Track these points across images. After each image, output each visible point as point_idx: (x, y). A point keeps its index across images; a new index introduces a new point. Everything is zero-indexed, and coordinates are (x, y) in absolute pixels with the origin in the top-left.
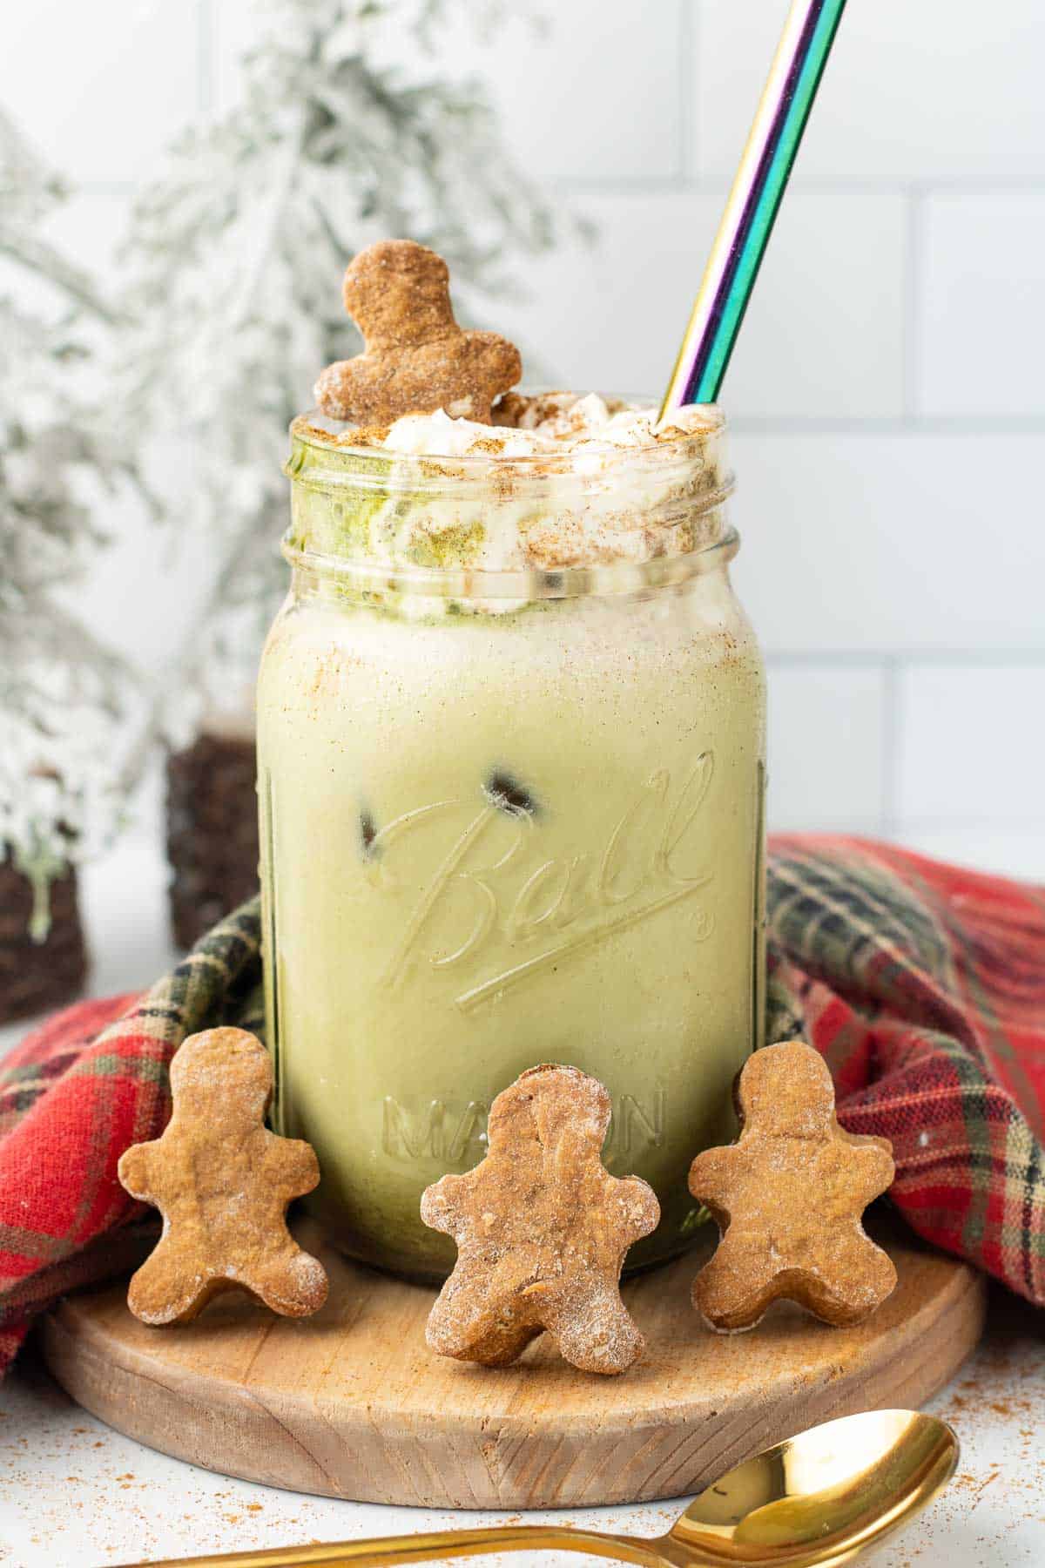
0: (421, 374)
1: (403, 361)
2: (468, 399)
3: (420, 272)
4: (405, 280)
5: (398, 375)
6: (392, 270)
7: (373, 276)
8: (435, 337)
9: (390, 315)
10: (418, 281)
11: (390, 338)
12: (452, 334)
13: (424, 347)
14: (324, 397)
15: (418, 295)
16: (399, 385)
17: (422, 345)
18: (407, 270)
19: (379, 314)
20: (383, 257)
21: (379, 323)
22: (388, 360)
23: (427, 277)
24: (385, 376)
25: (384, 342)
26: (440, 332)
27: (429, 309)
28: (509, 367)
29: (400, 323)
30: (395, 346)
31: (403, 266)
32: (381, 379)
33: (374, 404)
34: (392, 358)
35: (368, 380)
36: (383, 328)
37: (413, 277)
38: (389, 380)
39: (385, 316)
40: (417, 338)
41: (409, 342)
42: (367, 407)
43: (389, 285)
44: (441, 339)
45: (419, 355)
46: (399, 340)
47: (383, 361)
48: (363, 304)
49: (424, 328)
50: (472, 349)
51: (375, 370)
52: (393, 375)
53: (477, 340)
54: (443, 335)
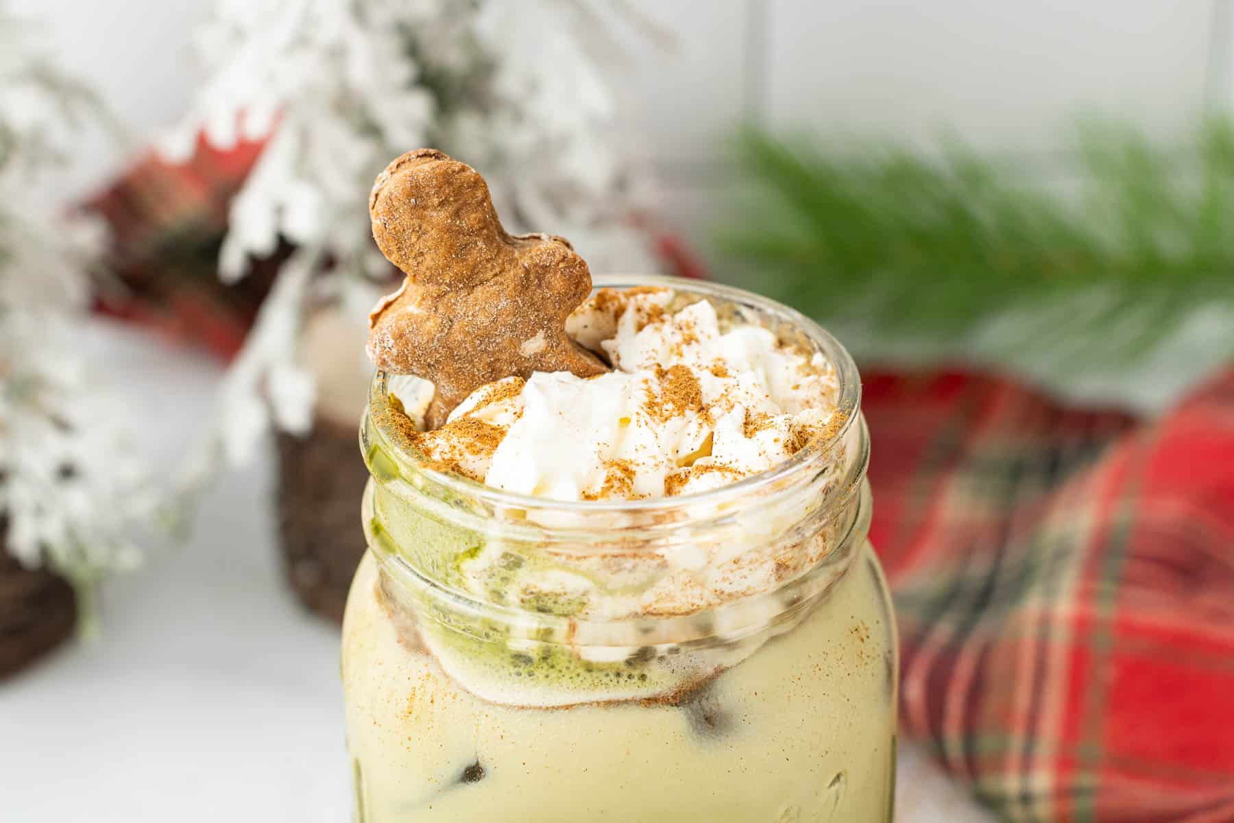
0: (483, 320)
1: (460, 310)
2: (541, 334)
3: (456, 201)
4: (439, 217)
5: (456, 326)
6: (425, 208)
7: (406, 219)
8: (489, 275)
9: (433, 259)
10: (457, 214)
11: (439, 285)
12: (507, 266)
13: (480, 288)
14: (380, 361)
15: (460, 232)
16: (460, 337)
17: (476, 285)
18: (441, 204)
19: (420, 259)
20: (410, 195)
21: (423, 268)
22: (441, 310)
23: (465, 204)
24: (442, 331)
25: (433, 288)
26: (493, 267)
27: (476, 243)
28: (577, 285)
29: (448, 266)
30: (446, 293)
31: (436, 201)
32: (438, 335)
33: (437, 361)
34: (448, 307)
35: (425, 338)
36: (428, 273)
37: (451, 209)
38: (447, 334)
39: (428, 261)
40: (469, 281)
41: (461, 286)
42: (429, 365)
43: (424, 226)
44: (496, 275)
45: (476, 300)
46: (450, 285)
47: (436, 311)
48: (399, 249)
49: (475, 267)
50: (532, 277)
51: (430, 325)
52: (451, 326)
53: (536, 265)
54: (497, 270)
